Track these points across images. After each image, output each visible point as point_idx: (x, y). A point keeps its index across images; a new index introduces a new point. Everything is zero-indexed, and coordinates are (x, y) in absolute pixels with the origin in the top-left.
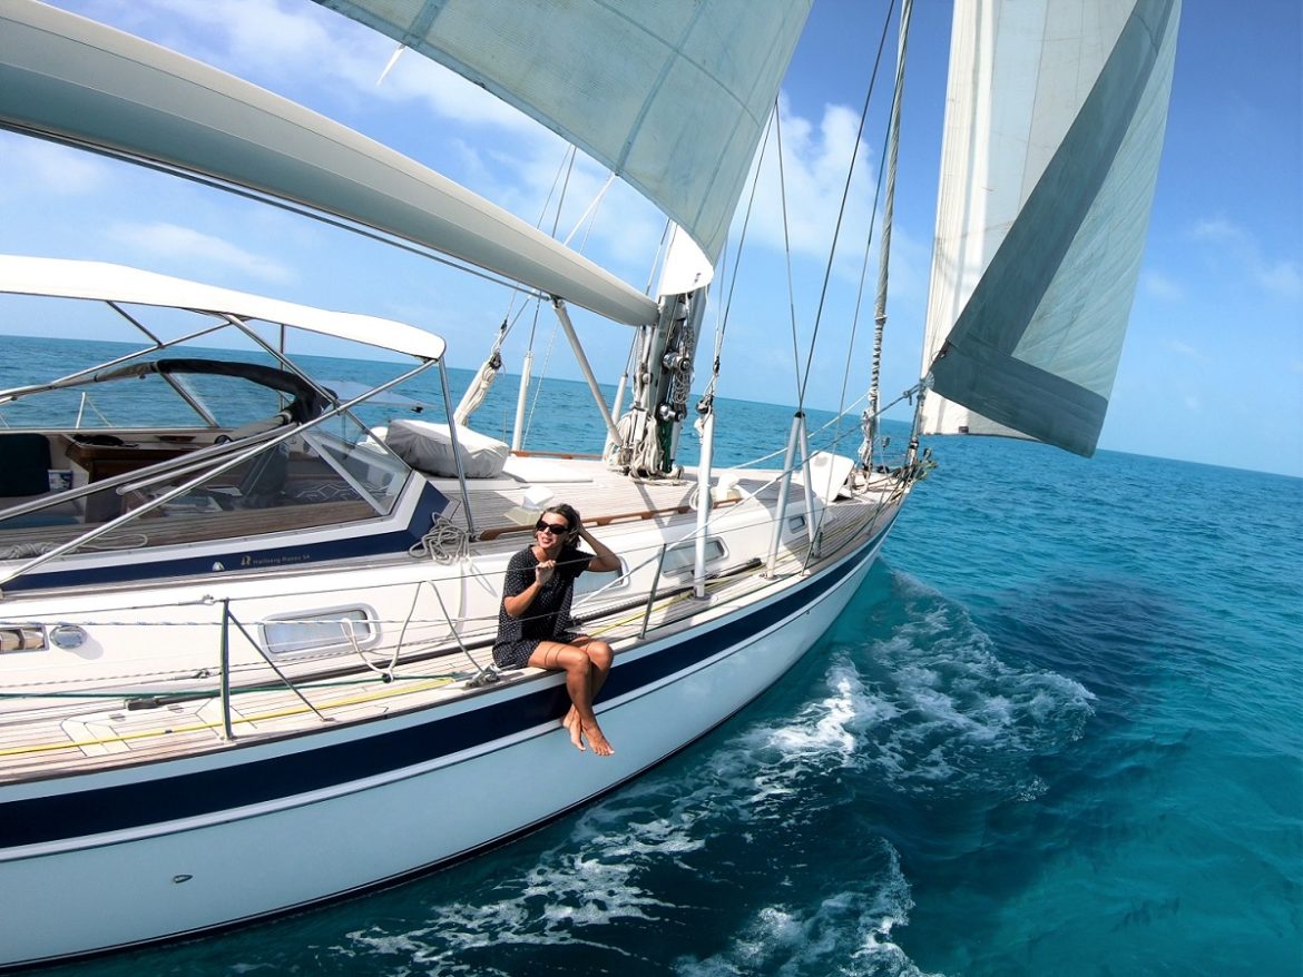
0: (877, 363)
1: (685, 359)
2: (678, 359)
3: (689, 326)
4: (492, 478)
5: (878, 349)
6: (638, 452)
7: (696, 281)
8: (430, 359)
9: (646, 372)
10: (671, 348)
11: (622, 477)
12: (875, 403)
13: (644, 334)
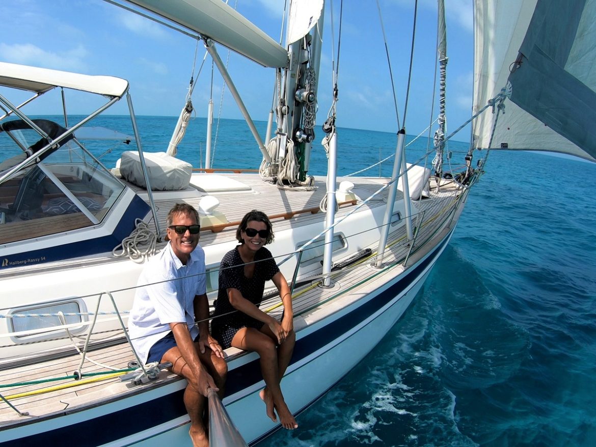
0: (443, 95)
1: (310, 93)
2: (305, 94)
3: (311, 68)
4: (182, 190)
5: (444, 84)
6: (282, 167)
7: (310, 23)
8: (115, 97)
9: (284, 105)
10: (300, 86)
11: (272, 185)
12: (444, 126)
13: (280, 76)
